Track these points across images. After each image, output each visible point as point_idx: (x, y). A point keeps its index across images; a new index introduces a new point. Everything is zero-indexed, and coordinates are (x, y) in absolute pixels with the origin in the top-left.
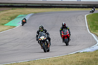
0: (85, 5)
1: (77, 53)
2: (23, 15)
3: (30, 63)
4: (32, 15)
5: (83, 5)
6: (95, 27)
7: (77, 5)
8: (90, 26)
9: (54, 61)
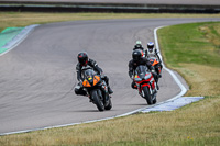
0: (155, 6)
1: (137, 113)
2: (14, 28)
3: (31, 135)
4: (36, 28)
5: (149, 5)
6: (175, 55)
7: (136, 5)
8: (166, 54)
9: (85, 131)
